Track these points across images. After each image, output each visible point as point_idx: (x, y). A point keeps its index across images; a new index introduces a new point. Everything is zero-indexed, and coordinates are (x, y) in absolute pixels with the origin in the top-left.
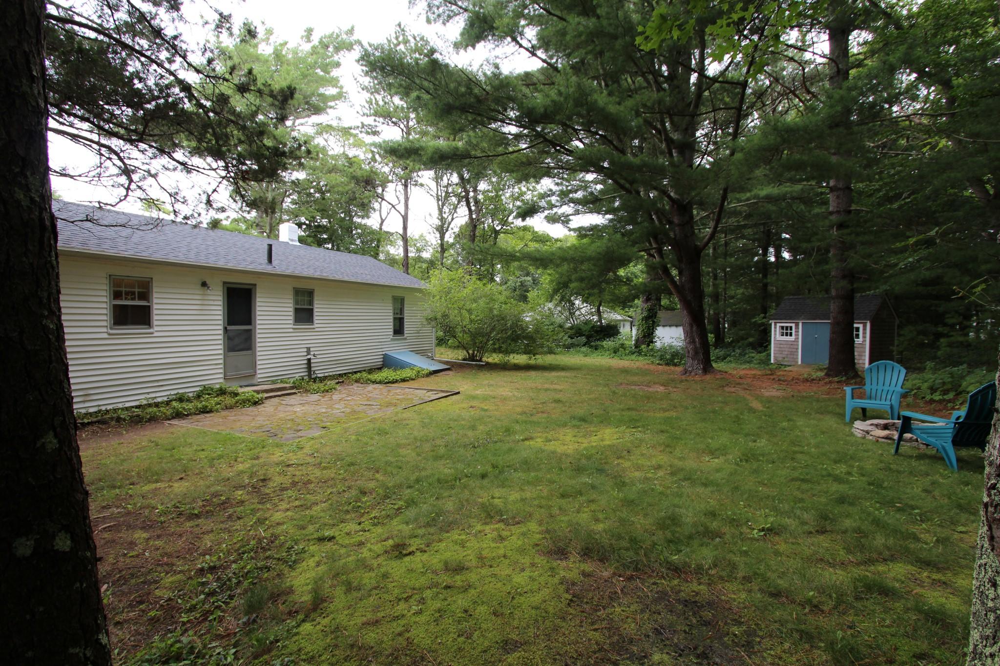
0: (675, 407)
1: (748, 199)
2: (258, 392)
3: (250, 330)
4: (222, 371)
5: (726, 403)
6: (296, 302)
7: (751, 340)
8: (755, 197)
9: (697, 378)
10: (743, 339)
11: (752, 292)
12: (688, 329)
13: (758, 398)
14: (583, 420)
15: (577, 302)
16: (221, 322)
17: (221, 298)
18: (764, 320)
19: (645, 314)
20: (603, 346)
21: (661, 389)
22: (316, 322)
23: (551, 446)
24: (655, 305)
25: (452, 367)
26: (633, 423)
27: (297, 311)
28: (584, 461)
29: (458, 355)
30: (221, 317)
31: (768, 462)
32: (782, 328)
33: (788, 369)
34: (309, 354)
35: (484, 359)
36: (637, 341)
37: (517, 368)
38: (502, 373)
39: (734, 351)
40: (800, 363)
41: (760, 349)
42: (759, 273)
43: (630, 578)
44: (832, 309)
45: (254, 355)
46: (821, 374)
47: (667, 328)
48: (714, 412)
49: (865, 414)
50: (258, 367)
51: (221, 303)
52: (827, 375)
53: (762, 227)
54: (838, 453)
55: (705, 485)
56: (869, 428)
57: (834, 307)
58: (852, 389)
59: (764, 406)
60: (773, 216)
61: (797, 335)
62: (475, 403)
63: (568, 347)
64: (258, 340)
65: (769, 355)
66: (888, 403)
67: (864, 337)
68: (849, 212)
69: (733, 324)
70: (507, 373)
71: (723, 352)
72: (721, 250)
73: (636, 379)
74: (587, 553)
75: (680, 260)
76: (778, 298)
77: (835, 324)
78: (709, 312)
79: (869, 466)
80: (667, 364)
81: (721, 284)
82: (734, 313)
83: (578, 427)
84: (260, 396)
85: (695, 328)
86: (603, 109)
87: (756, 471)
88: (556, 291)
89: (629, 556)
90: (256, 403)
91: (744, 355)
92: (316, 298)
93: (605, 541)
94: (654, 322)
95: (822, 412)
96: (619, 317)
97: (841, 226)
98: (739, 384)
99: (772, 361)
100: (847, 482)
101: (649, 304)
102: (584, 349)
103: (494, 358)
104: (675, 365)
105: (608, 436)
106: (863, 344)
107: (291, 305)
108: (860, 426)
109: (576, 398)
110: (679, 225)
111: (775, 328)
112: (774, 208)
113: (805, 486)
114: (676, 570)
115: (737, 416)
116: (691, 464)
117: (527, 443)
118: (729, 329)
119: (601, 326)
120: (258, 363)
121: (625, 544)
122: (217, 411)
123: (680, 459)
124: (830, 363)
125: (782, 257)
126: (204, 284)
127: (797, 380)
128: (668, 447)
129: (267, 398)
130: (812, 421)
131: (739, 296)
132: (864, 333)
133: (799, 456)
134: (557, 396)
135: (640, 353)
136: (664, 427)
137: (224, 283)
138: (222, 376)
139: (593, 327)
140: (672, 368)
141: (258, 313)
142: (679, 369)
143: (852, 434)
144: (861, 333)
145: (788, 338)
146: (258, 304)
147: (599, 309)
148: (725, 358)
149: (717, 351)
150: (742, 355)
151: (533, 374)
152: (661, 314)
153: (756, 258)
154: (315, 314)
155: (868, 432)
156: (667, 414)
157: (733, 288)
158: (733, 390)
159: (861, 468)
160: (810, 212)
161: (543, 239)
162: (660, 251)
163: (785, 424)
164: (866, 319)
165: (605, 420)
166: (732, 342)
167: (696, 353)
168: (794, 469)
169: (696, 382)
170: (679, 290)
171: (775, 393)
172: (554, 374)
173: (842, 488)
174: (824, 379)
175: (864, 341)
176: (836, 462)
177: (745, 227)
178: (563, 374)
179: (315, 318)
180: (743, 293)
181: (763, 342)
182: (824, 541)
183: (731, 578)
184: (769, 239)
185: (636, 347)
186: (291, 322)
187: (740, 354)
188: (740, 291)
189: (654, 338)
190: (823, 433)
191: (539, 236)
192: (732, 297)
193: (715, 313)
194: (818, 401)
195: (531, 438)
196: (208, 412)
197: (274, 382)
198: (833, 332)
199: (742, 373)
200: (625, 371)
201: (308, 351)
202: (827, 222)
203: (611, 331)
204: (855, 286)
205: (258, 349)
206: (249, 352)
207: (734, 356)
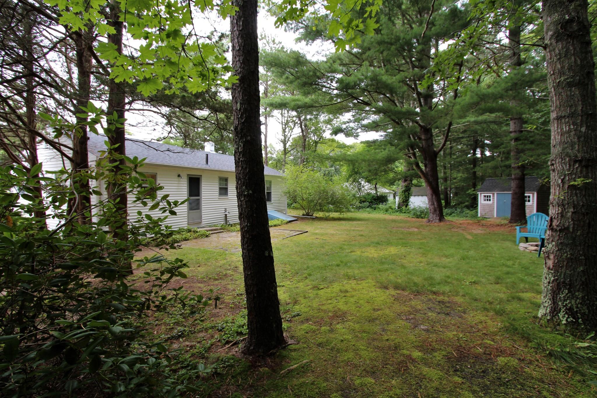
0: (425, 238)
1: (464, 123)
2: (207, 231)
3: (199, 199)
4: (186, 220)
5: (452, 236)
6: (220, 184)
7: (467, 203)
8: (468, 122)
9: (436, 224)
10: (461, 203)
11: (466, 175)
12: (430, 197)
13: (469, 234)
14: (378, 243)
15: (363, 182)
16: (186, 195)
17: (186, 183)
18: (474, 192)
19: (404, 189)
20: (379, 208)
21: (416, 230)
22: (229, 194)
23: (366, 254)
24: (409, 184)
25: (297, 219)
26: (405, 245)
27: (220, 189)
28: (383, 260)
29: (300, 213)
30: (186, 193)
31: (474, 260)
32: (485, 196)
33: (488, 220)
34: (226, 212)
35: (314, 215)
36: (399, 204)
37: (334, 219)
38: (327, 222)
39: (456, 210)
40: (495, 216)
41: (472, 209)
42: (471, 164)
43: (416, 295)
44: (512, 186)
45: (201, 212)
46: (506, 222)
47: (417, 197)
48: (446, 240)
49: (527, 240)
50: (203, 218)
51: (186, 185)
52: (510, 222)
53: (472, 138)
54: (509, 256)
55: (444, 268)
56: (527, 246)
57: (513, 184)
58: (520, 228)
59: (473, 238)
60: (479, 132)
61: (493, 200)
62: (318, 237)
63: (359, 208)
64: (203, 204)
65: (477, 212)
66: (539, 234)
67: (533, 201)
68: (522, 131)
69: (456, 194)
70: (329, 222)
71: (449, 211)
72: (448, 151)
73: (401, 225)
74: (396, 288)
75: (425, 159)
76: (482, 179)
77: (514, 194)
78: (442, 187)
79: (524, 262)
80: (418, 218)
81: (448, 171)
82: (456, 188)
83: (376, 247)
84: (208, 233)
85: (434, 197)
86: (385, 82)
87: (468, 263)
88: (350, 176)
89: (414, 289)
90: (207, 236)
91: (463, 212)
92: (229, 182)
93: (404, 284)
94: (409, 193)
95: (504, 240)
96: (387, 191)
97: (517, 139)
98: (460, 227)
99: (479, 216)
100: (512, 267)
101: (406, 183)
102: (368, 209)
103: (320, 214)
104: (422, 218)
105: (393, 250)
106: (532, 206)
107: (218, 186)
108: (522, 245)
109: (370, 234)
110: (424, 140)
111: (481, 196)
112: (479, 128)
113: (491, 268)
114: (434, 293)
115: (458, 242)
116: (436, 260)
117: (353, 253)
118: (453, 197)
119: (377, 196)
120: (203, 216)
121: (412, 285)
122: (191, 239)
123: (431, 259)
124: (511, 215)
125: (485, 155)
126: (179, 176)
127: (492, 226)
128: (424, 254)
129: (212, 234)
130: (498, 244)
131: (459, 178)
132: (533, 199)
133: (489, 258)
134: (361, 233)
135: (401, 211)
136: (420, 247)
137: (188, 175)
138: (186, 223)
139: (373, 197)
140: (420, 219)
141: (203, 190)
142: (425, 220)
143: (519, 249)
144: (531, 199)
145: (488, 202)
146: (203, 185)
147: (376, 186)
148: (451, 214)
149: (446, 210)
150: (462, 212)
151: (343, 222)
152: (413, 189)
153: (469, 156)
154: (229, 190)
155: (526, 248)
156: (421, 241)
157: (455, 173)
158: (456, 230)
159: (519, 262)
160: (500, 129)
161: (343, 146)
162: (414, 154)
163: (484, 245)
164: (534, 191)
165: (389, 243)
166: (455, 205)
167: (435, 210)
168: (487, 262)
169: (435, 226)
170: (425, 175)
171: (479, 232)
172: (355, 222)
173: (508, 269)
174: (508, 224)
175: (533, 204)
176: (508, 260)
177: (462, 138)
178: (360, 222)
179: (229, 192)
180: (461, 177)
181: (473, 204)
182: (497, 286)
183: (457, 295)
184: (477, 144)
185: (399, 208)
186: (217, 195)
187: (460, 212)
188: (460, 175)
189: (409, 203)
190: (503, 249)
191: (341, 145)
192: (455, 179)
193: (445, 188)
194: (503, 235)
195: (354, 251)
196: (187, 240)
197: (210, 226)
198: (513, 198)
199: (461, 222)
200: (394, 221)
201: (226, 211)
202: (509, 138)
203: (382, 199)
204: (525, 172)
205: (203, 209)
206: (199, 211)
207: (457, 213)
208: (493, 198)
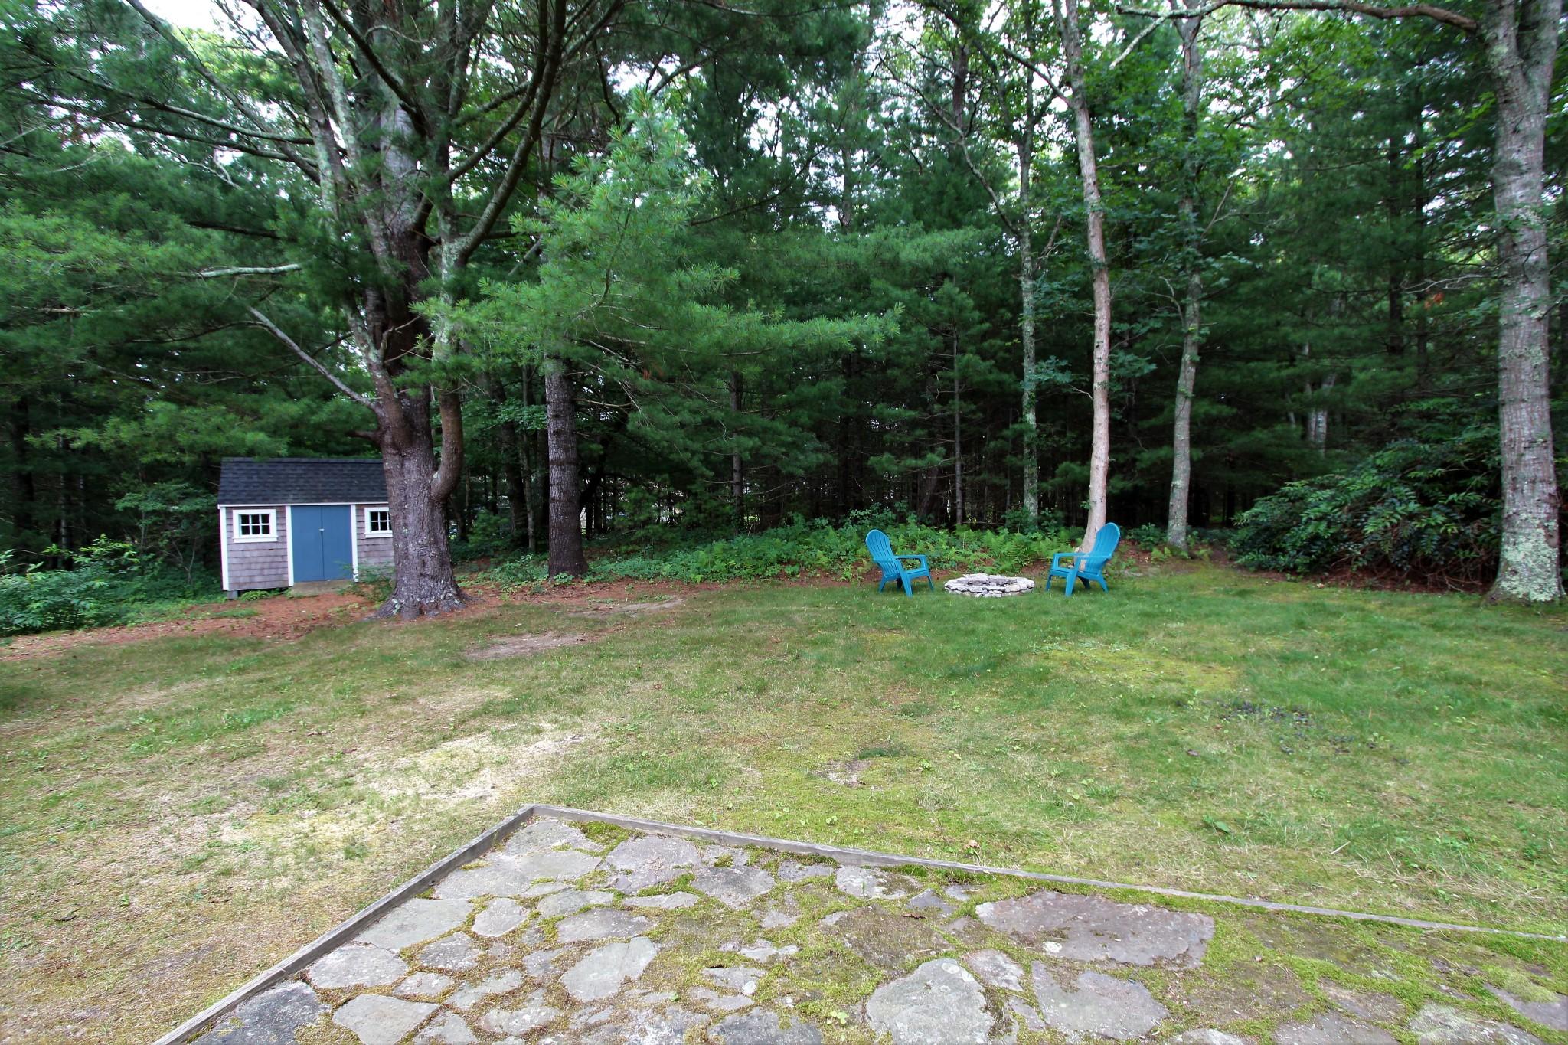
32: (246, 518)
40: (291, 581)
61: (282, 531)
65: (219, 575)
99: (226, 587)
111: (230, 518)
145: (261, 538)
208: (281, 524)
